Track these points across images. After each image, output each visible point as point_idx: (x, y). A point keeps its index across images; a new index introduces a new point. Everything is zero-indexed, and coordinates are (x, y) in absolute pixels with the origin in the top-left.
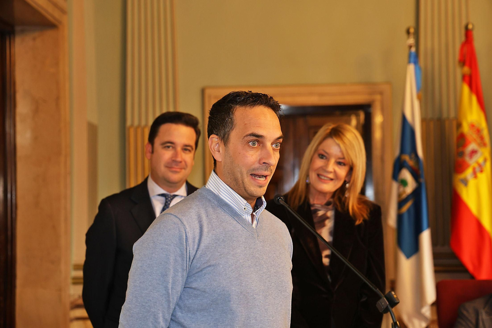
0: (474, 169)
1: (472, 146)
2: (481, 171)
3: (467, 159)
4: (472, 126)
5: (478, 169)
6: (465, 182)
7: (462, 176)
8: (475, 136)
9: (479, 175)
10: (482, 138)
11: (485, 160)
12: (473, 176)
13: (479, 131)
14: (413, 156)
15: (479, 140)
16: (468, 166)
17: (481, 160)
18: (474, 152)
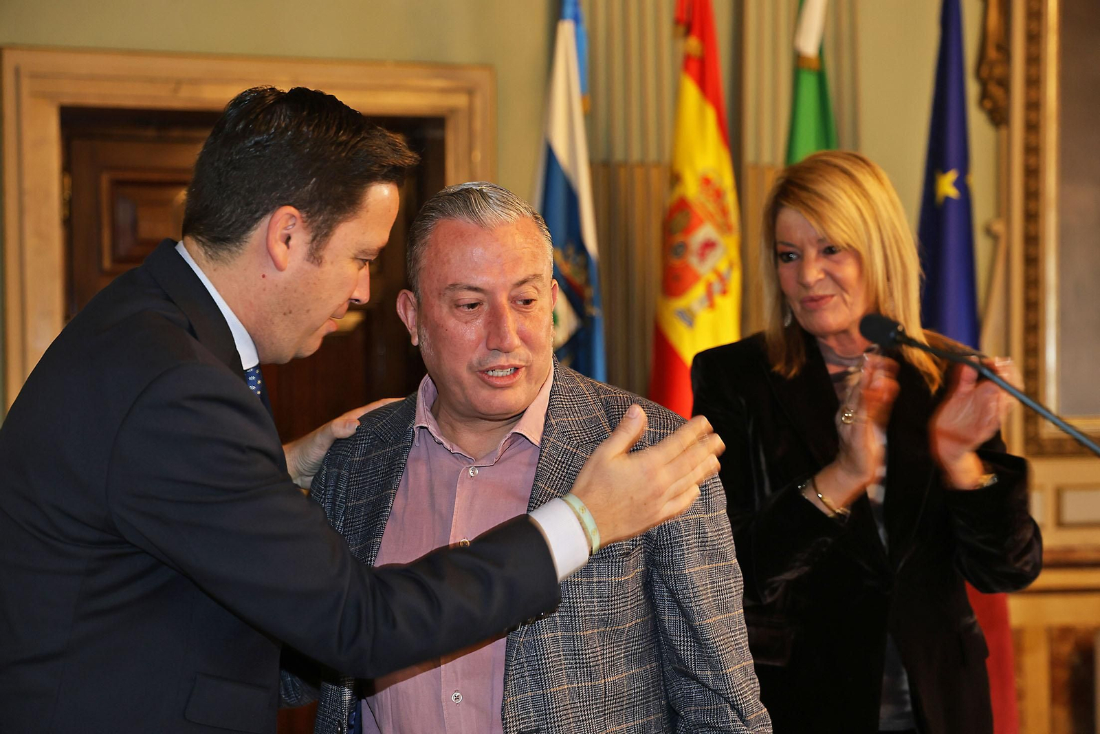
0: (709, 288)
1: (705, 232)
2: (724, 292)
3: (693, 261)
4: (706, 182)
5: (717, 287)
6: (689, 318)
7: (681, 303)
8: (711, 207)
9: (719, 300)
10: (724, 212)
11: (731, 266)
12: (707, 303)
13: (719, 195)
14: (571, 251)
15: (719, 218)
16: (696, 278)
17: (723, 267)
18: (709, 245)
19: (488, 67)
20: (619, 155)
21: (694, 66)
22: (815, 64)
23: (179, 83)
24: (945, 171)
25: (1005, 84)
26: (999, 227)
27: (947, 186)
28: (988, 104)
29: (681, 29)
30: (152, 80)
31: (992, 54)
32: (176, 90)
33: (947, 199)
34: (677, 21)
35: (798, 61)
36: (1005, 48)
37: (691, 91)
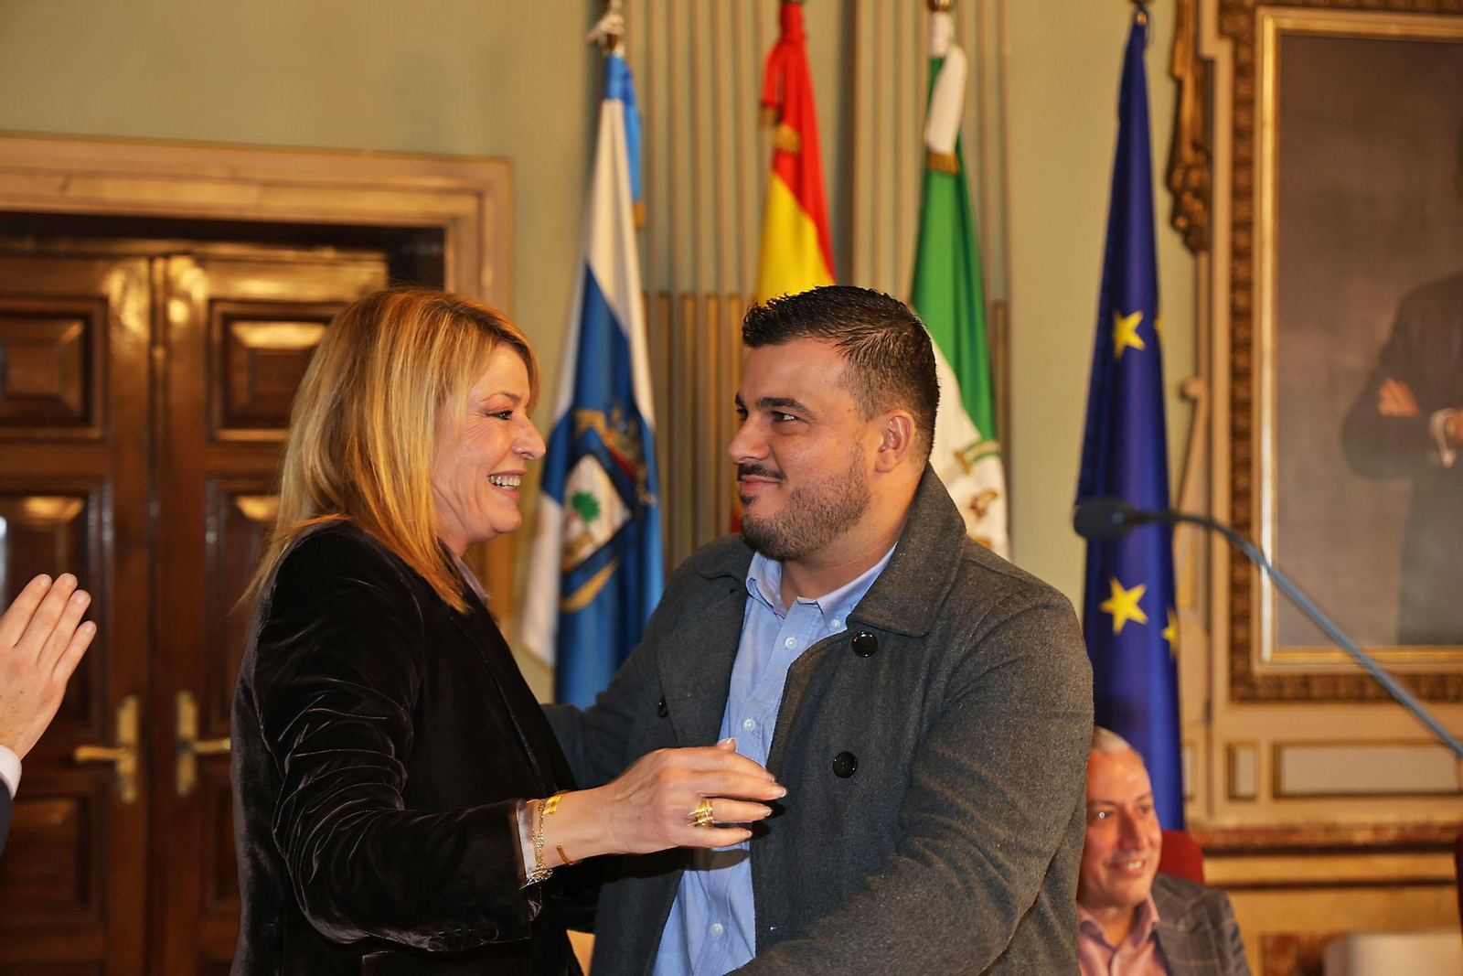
19: (504, 160)
20: (684, 284)
21: (788, 164)
22: (952, 166)
23: (69, 176)
24: (1126, 314)
25: (1205, 194)
26: (1197, 389)
27: (1128, 333)
28: (1182, 222)
29: (770, 114)
30: (30, 173)
31: (1188, 154)
32: (64, 187)
33: (1128, 348)
34: (764, 104)
35: (929, 158)
36: (1204, 148)
37: (783, 198)
